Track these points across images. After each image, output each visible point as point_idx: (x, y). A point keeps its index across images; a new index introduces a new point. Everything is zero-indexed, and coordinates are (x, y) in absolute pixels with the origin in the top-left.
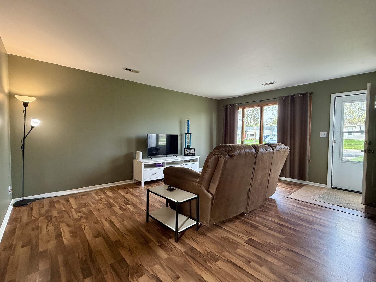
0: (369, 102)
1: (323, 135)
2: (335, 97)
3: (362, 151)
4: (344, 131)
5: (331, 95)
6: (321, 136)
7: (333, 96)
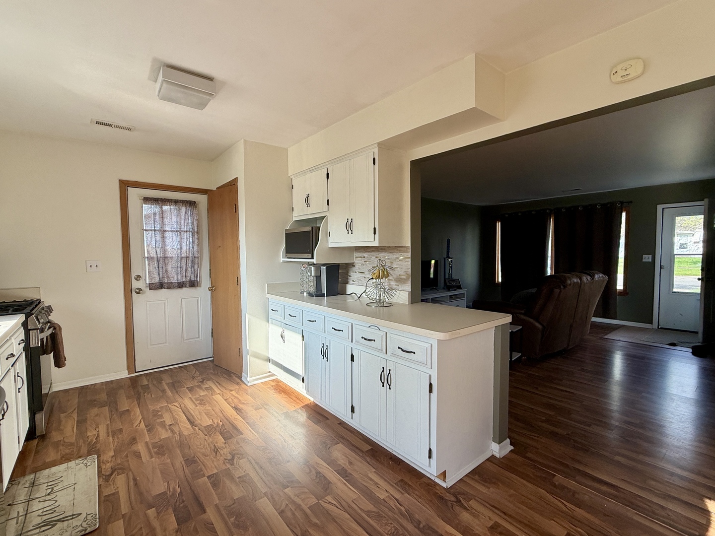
0: (707, 216)
1: (647, 258)
2: (663, 209)
3: (699, 279)
4: (675, 253)
5: (658, 206)
6: (644, 261)
7: (660, 208)
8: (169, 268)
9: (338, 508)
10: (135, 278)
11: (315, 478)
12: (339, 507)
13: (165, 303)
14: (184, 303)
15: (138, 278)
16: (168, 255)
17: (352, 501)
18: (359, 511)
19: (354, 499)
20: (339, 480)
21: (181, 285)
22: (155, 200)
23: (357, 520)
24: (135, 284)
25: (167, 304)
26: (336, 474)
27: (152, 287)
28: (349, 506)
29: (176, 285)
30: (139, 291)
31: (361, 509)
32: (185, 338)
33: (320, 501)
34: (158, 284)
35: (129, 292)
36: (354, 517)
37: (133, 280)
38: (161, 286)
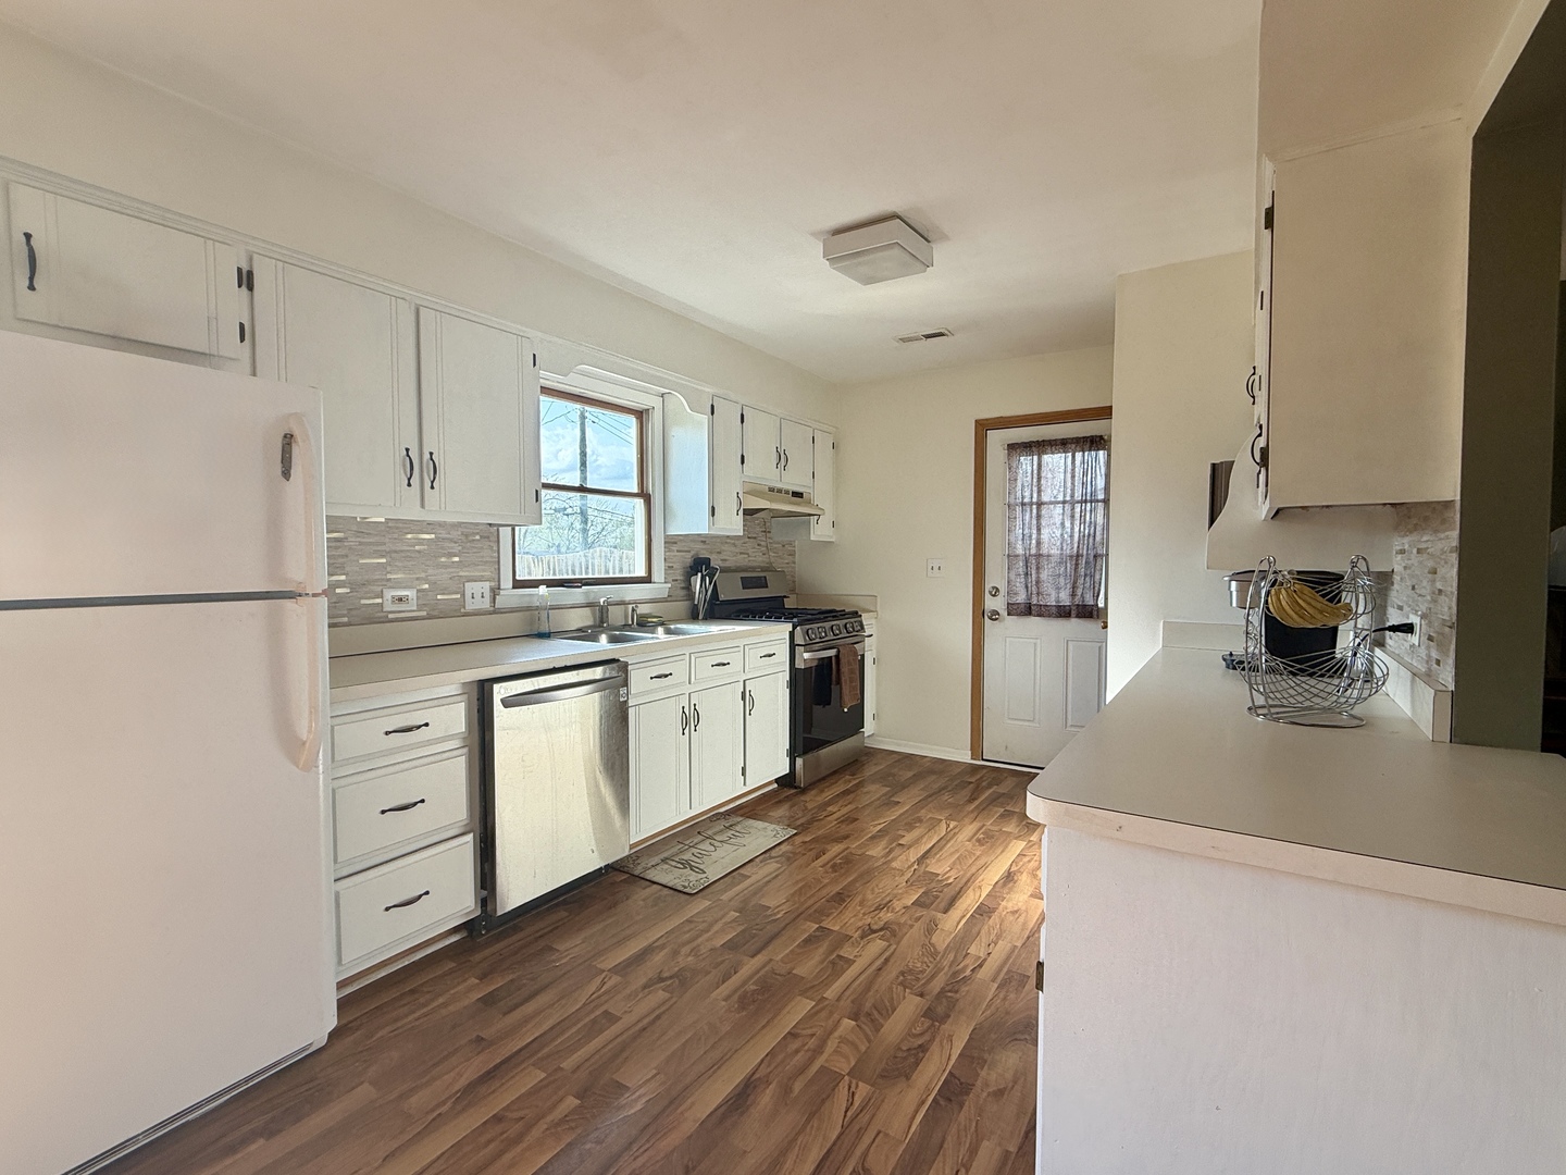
8: (1044, 575)
9: (846, 1112)
10: (990, 593)
11: (904, 1048)
12: (849, 1114)
13: (1035, 644)
14: (1071, 647)
15: (995, 592)
16: (1044, 551)
17: (879, 1132)
18: (858, 1152)
19: (887, 1135)
20: (928, 1090)
21: (1063, 613)
22: (1026, 447)
23: (831, 1157)
24: (991, 603)
25: (1039, 646)
26: (943, 1079)
27: (1013, 610)
28: (861, 1133)
29: (1054, 610)
30: (994, 616)
31: (865, 1155)
32: (1069, 723)
33: (846, 1078)
34: (1023, 606)
35: (980, 615)
36: (836, 1148)
37: (987, 595)
38: (1028, 610)
